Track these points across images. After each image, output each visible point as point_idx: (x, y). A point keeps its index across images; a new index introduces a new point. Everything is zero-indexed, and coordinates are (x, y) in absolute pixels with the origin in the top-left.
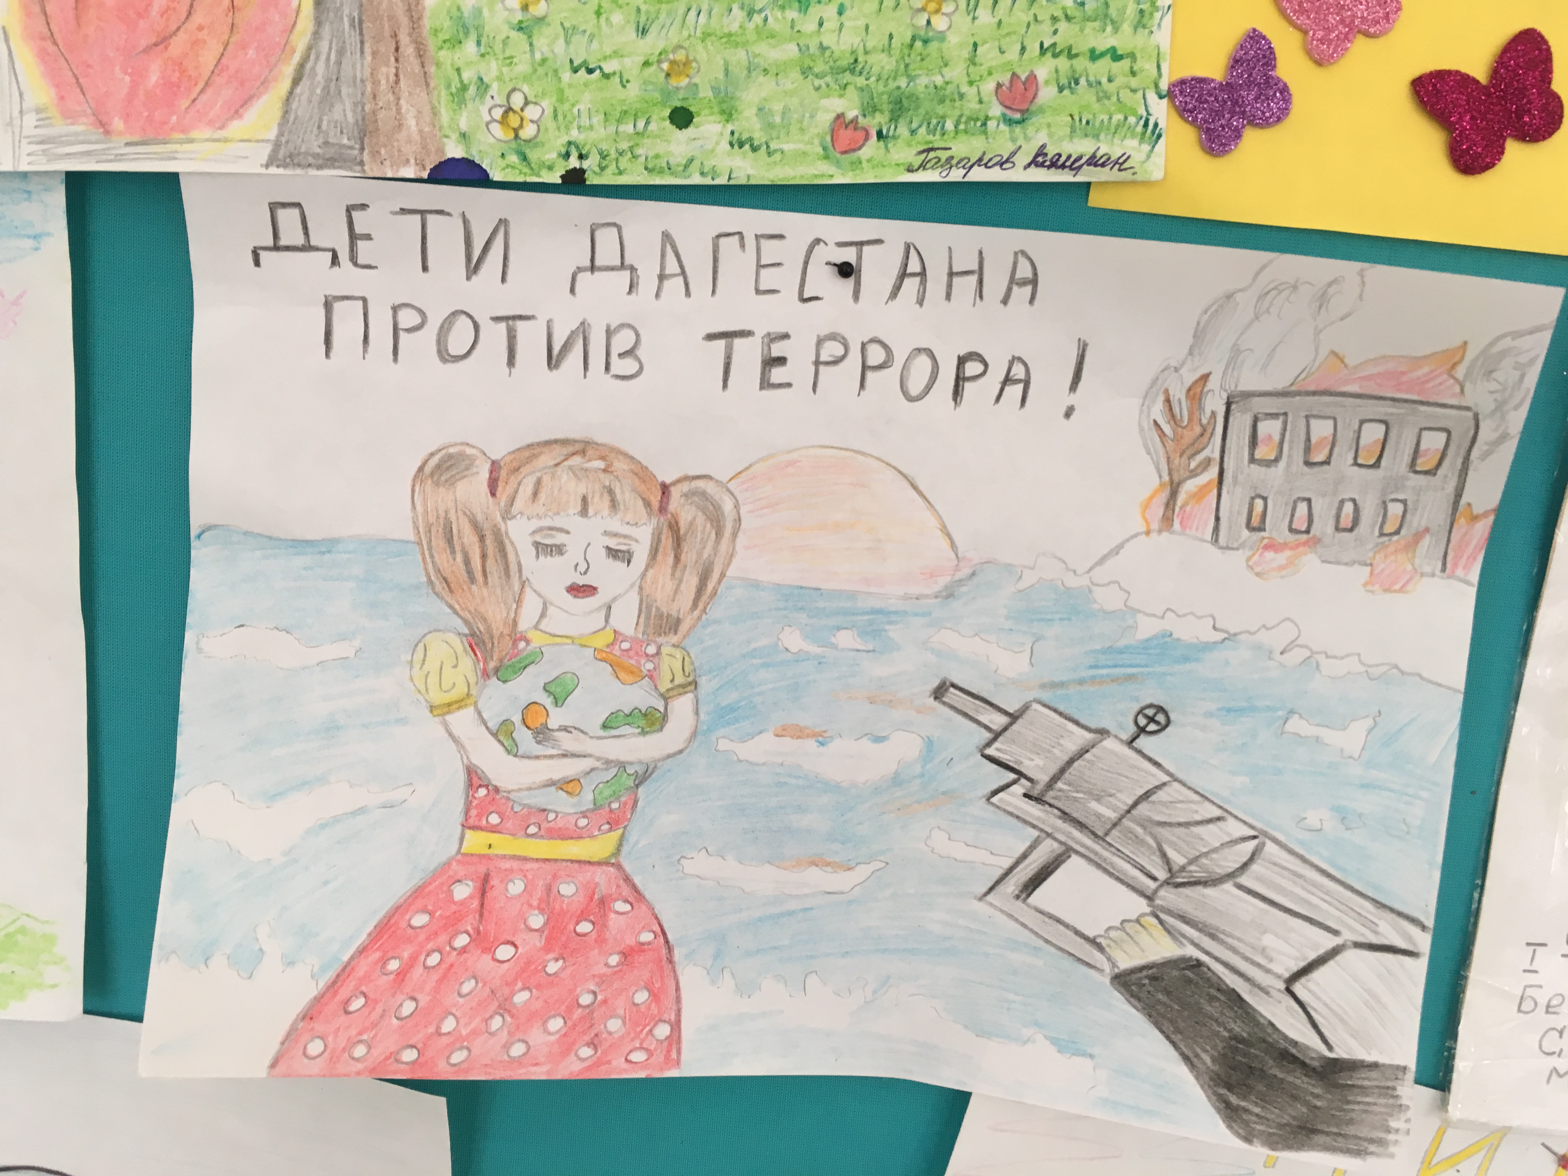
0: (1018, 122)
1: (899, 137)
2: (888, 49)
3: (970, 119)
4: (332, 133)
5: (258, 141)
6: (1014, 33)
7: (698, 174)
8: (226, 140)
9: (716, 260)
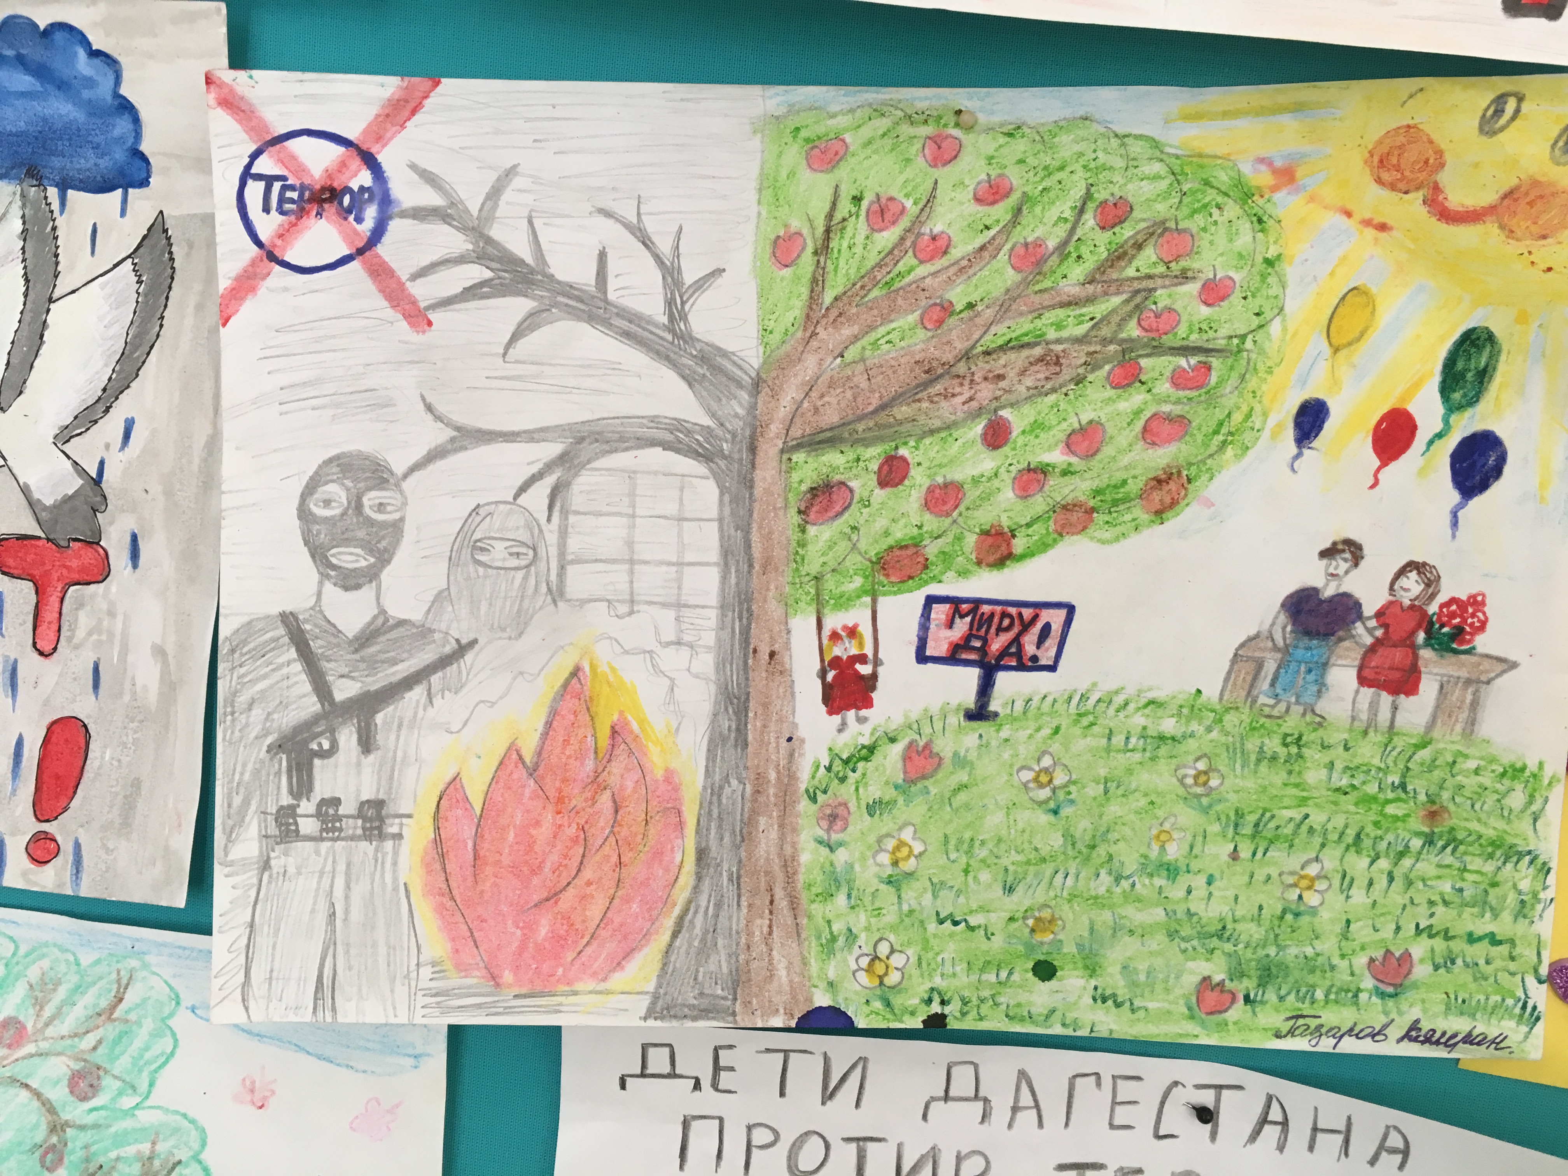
0: (1391, 996)
1: (1267, 1002)
2: (1257, 919)
3: (1341, 990)
4: (707, 985)
5: (638, 993)
6: (1389, 913)
7: (1059, 1025)
8: (608, 992)
9: (1070, 1096)
